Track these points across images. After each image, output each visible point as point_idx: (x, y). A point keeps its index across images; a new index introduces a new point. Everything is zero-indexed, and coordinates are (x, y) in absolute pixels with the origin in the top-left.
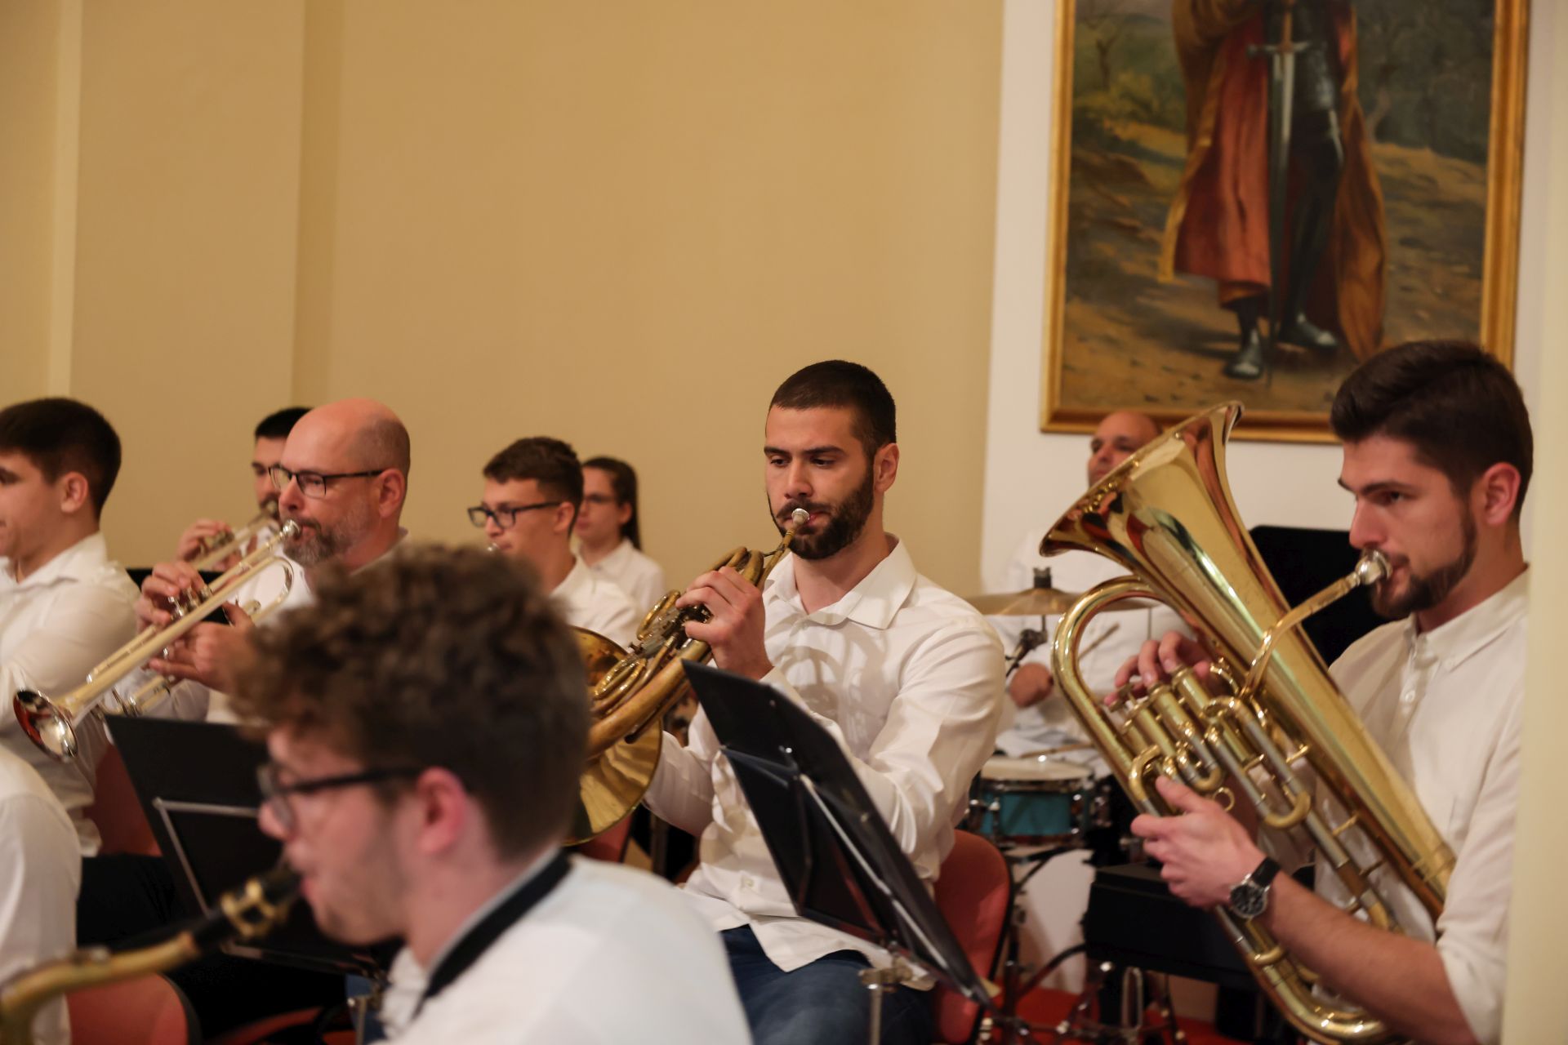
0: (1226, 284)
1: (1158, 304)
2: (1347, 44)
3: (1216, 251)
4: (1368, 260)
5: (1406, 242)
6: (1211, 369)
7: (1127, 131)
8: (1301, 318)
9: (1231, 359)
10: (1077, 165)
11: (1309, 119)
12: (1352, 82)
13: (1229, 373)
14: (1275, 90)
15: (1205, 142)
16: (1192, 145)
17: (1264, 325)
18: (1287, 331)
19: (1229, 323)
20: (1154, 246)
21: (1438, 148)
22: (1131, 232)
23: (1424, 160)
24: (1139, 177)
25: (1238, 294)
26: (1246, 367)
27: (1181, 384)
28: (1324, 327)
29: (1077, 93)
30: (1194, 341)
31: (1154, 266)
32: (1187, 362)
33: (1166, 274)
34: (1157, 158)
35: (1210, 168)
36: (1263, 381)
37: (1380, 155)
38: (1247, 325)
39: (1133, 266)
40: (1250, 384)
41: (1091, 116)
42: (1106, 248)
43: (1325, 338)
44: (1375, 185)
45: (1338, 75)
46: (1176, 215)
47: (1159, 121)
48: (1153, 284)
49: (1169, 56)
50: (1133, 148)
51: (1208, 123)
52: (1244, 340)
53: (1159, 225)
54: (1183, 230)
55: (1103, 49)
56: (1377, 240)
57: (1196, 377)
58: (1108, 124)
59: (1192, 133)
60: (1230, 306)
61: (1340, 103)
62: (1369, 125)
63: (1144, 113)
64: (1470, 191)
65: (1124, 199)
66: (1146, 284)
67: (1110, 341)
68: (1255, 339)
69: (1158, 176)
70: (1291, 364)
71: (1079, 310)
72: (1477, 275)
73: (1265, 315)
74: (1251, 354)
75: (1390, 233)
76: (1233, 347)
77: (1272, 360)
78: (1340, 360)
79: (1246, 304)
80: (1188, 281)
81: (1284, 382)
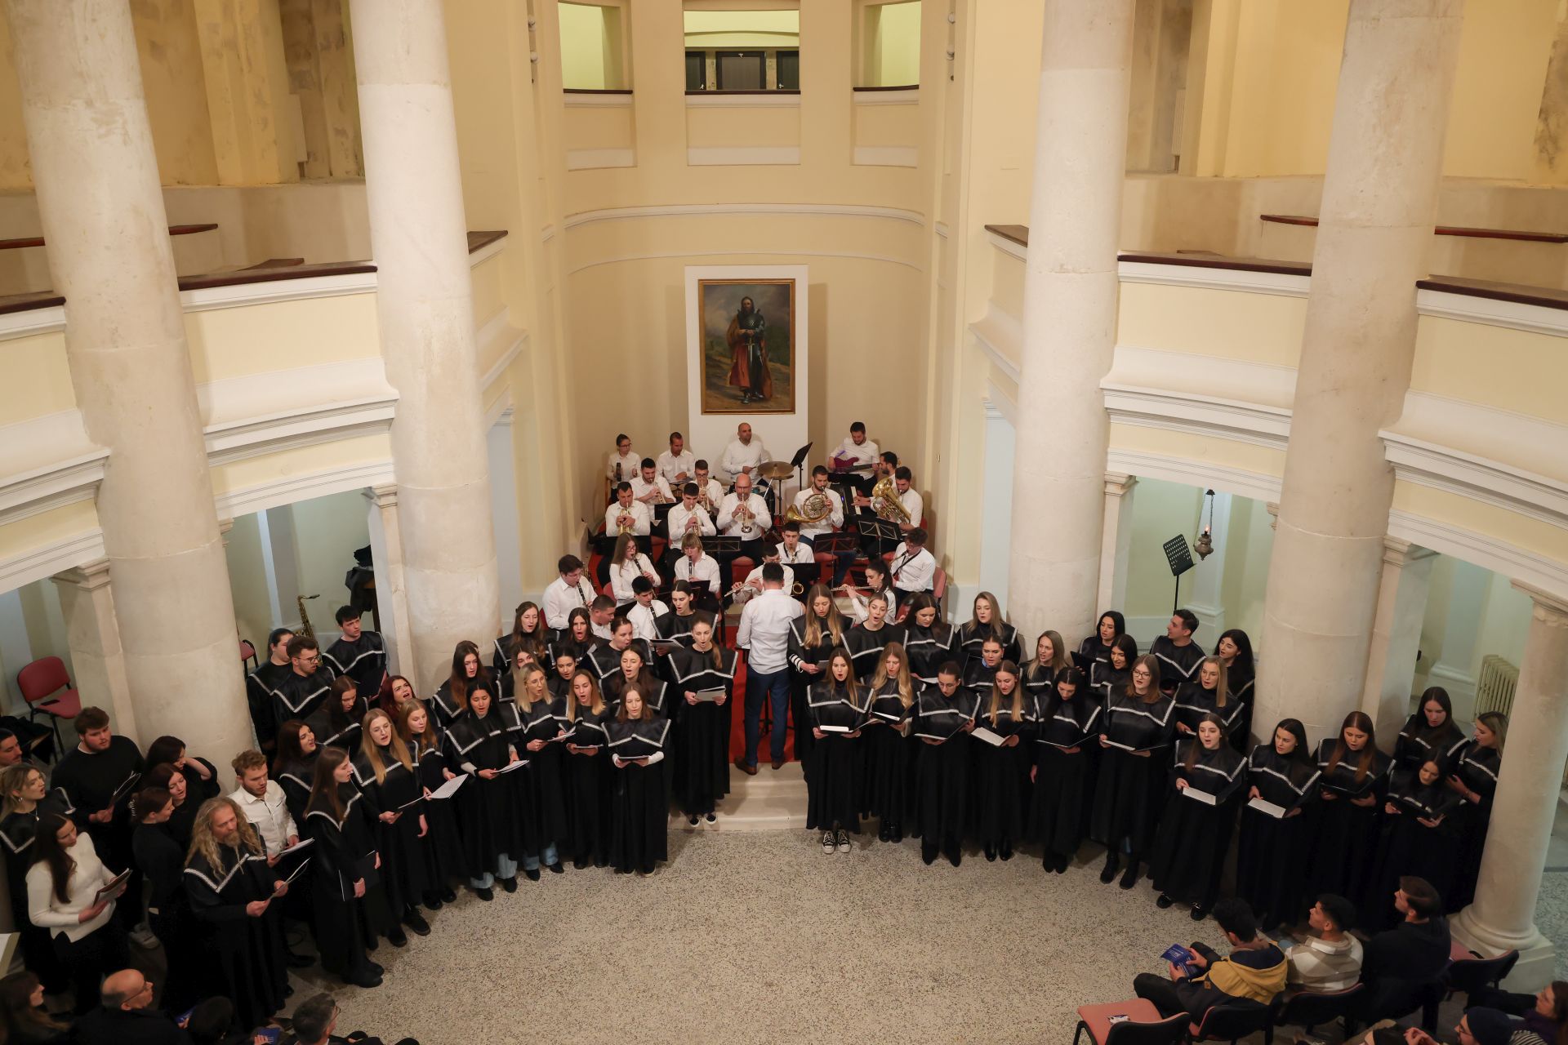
0: (741, 387)
2: (762, 345)
3: (739, 381)
4: (769, 382)
5: (776, 379)
7: (718, 358)
8: (757, 393)
9: (743, 400)
10: (706, 364)
11: (756, 358)
12: (764, 351)
13: (742, 403)
14: (749, 352)
15: (735, 361)
16: (732, 361)
18: (754, 395)
19: (742, 394)
21: (782, 364)
22: (720, 377)
23: (778, 365)
24: (720, 367)
25: (743, 389)
26: (746, 402)
27: (731, 406)
28: (761, 394)
29: (706, 350)
30: (735, 397)
31: (725, 384)
32: (731, 400)
33: (728, 385)
34: (724, 363)
35: (736, 365)
36: (750, 404)
37: (770, 365)
38: (745, 395)
39: (721, 383)
40: (747, 405)
41: (708, 355)
42: (715, 380)
43: (761, 396)
44: (769, 369)
45: (761, 350)
46: (729, 374)
47: (724, 356)
48: (725, 388)
49: (726, 344)
50: (719, 361)
51: (735, 357)
52: (745, 397)
53: (726, 376)
54: (731, 377)
55: (712, 342)
56: (770, 379)
58: (712, 356)
59: (732, 359)
60: (742, 391)
61: (761, 355)
62: (768, 359)
63: (721, 355)
64: (787, 371)
65: (718, 371)
67: (716, 397)
68: (747, 397)
69: (725, 367)
70: (755, 401)
71: (708, 392)
72: (789, 385)
73: (749, 393)
74: (746, 400)
75: (773, 378)
76: (743, 398)
77: (751, 400)
78: (764, 400)
79: (745, 391)
80: (732, 386)
81: (754, 404)
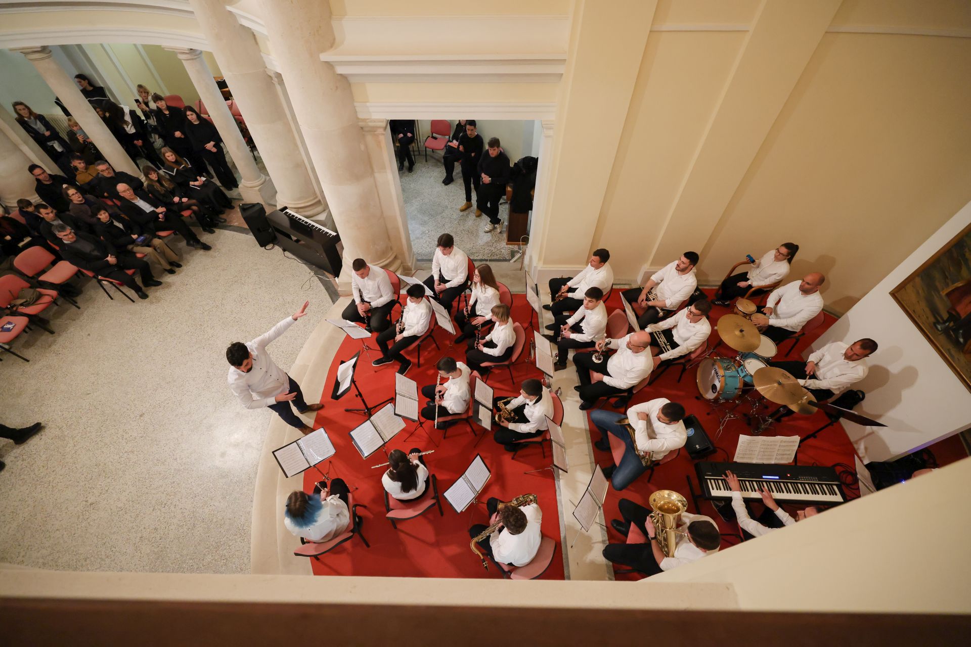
0: (953, 308)
1: (935, 297)
3: (959, 300)
6: (932, 319)
8: (961, 331)
9: (938, 322)
13: (935, 324)
17: (952, 324)
18: (956, 331)
19: (945, 316)
20: (947, 285)
22: (946, 277)
24: (960, 268)
25: (954, 313)
26: (939, 327)
27: (923, 316)
28: (964, 338)
30: (934, 311)
31: (943, 289)
33: (943, 293)
36: (940, 333)
38: (948, 320)
39: (938, 284)
40: (936, 331)
41: (965, 244)
42: (937, 275)
43: (961, 340)
46: (959, 284)
48: (939, 292)
50: (966, 260)
52: (945, 322)
53: (953, 283)
54: (957, 289)
57: (927, 318)
58: (967, 250)
60: (949, 313)
65: (952, 269)
66: (937, 290)
67: (918, 293)
68: (947, 324)
69: (965, 272)
70: (949, 336)
73: (954, 323)
74: (943, 326)
76: (941, 321)
77: (946, 331)
78: (956, 343)
79: (953, 316)
80: (945, 299)
81: (942, 338)
